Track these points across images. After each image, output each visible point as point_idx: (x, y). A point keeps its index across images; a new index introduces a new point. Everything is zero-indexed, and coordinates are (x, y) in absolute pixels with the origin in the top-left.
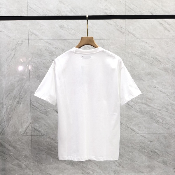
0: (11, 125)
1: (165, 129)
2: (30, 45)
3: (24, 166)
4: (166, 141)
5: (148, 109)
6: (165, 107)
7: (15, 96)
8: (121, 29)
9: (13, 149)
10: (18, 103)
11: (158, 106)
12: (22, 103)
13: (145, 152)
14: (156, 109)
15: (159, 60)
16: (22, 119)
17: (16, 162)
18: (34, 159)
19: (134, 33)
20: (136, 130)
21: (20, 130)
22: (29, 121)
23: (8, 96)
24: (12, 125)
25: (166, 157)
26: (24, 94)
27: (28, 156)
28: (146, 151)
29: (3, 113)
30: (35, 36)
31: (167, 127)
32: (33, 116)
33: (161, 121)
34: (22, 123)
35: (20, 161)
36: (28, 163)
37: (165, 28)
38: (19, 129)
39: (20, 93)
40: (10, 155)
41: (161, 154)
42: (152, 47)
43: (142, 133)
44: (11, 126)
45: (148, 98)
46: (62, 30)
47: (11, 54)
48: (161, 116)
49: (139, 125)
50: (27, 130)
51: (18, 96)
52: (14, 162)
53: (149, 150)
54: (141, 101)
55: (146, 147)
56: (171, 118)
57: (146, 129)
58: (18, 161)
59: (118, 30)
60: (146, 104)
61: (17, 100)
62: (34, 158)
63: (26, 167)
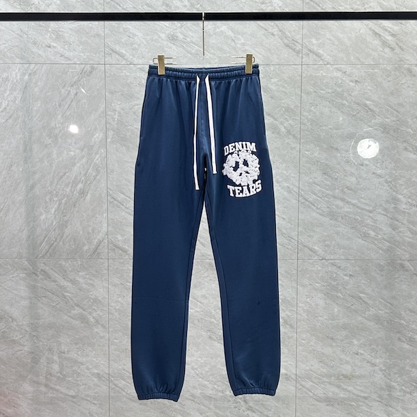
0: (67, 237)
1: (381, 251)
2: (107, 75)
3: (92, 320)
4: (382, 276)
5: (347, 209)
6: (381, 205)
7: (75, 178)
8: (294, 44)
9: (71, 285)
10: (83, 193)
11: (366, 204)
12: (90, 192)
13: (338, 297)
14: (362, 209)
15: (369, 109)
16: (89, 226)
17: (77, 311)
18: (112, 306)
19: (321, 51)
20: (320, 251)
21: (86, 248)
22: (104, 229)
23: (61, 177)
24: (69, 237)
25: (382, 308)
26: (94, 174)
27: (100, 301)
28: (340, 294)
29: (53, 212)
30: (117, 56)
31: (384, 248)
32: (112, 219)
33: (372, 234)
34: (88, 233)
35: (84, 310)
36: (101, 314)
37: (385, 44)
38: (84, 245)
39: (87, 172)
40: (65, 298)
41: (370, 302)
42: (356, 81)
43: (332, 258)
44: (67, 240)
45: (346, 188)
46: (174, 44)
47: (68, 94)
48: (373, 224)
49: (326, 243)
50: (100, 247)
51: (83, 178)
52: (73, 312)
53: (346, 293)
54: (331, 193)
55: (340, 287)
56: (394, 229)
57: (342, 250)
58: (81, 311)
59: (287, 46)
60: (342, 200)
61: (80, 186)
62: (112, 304)
63: (97, 322)
